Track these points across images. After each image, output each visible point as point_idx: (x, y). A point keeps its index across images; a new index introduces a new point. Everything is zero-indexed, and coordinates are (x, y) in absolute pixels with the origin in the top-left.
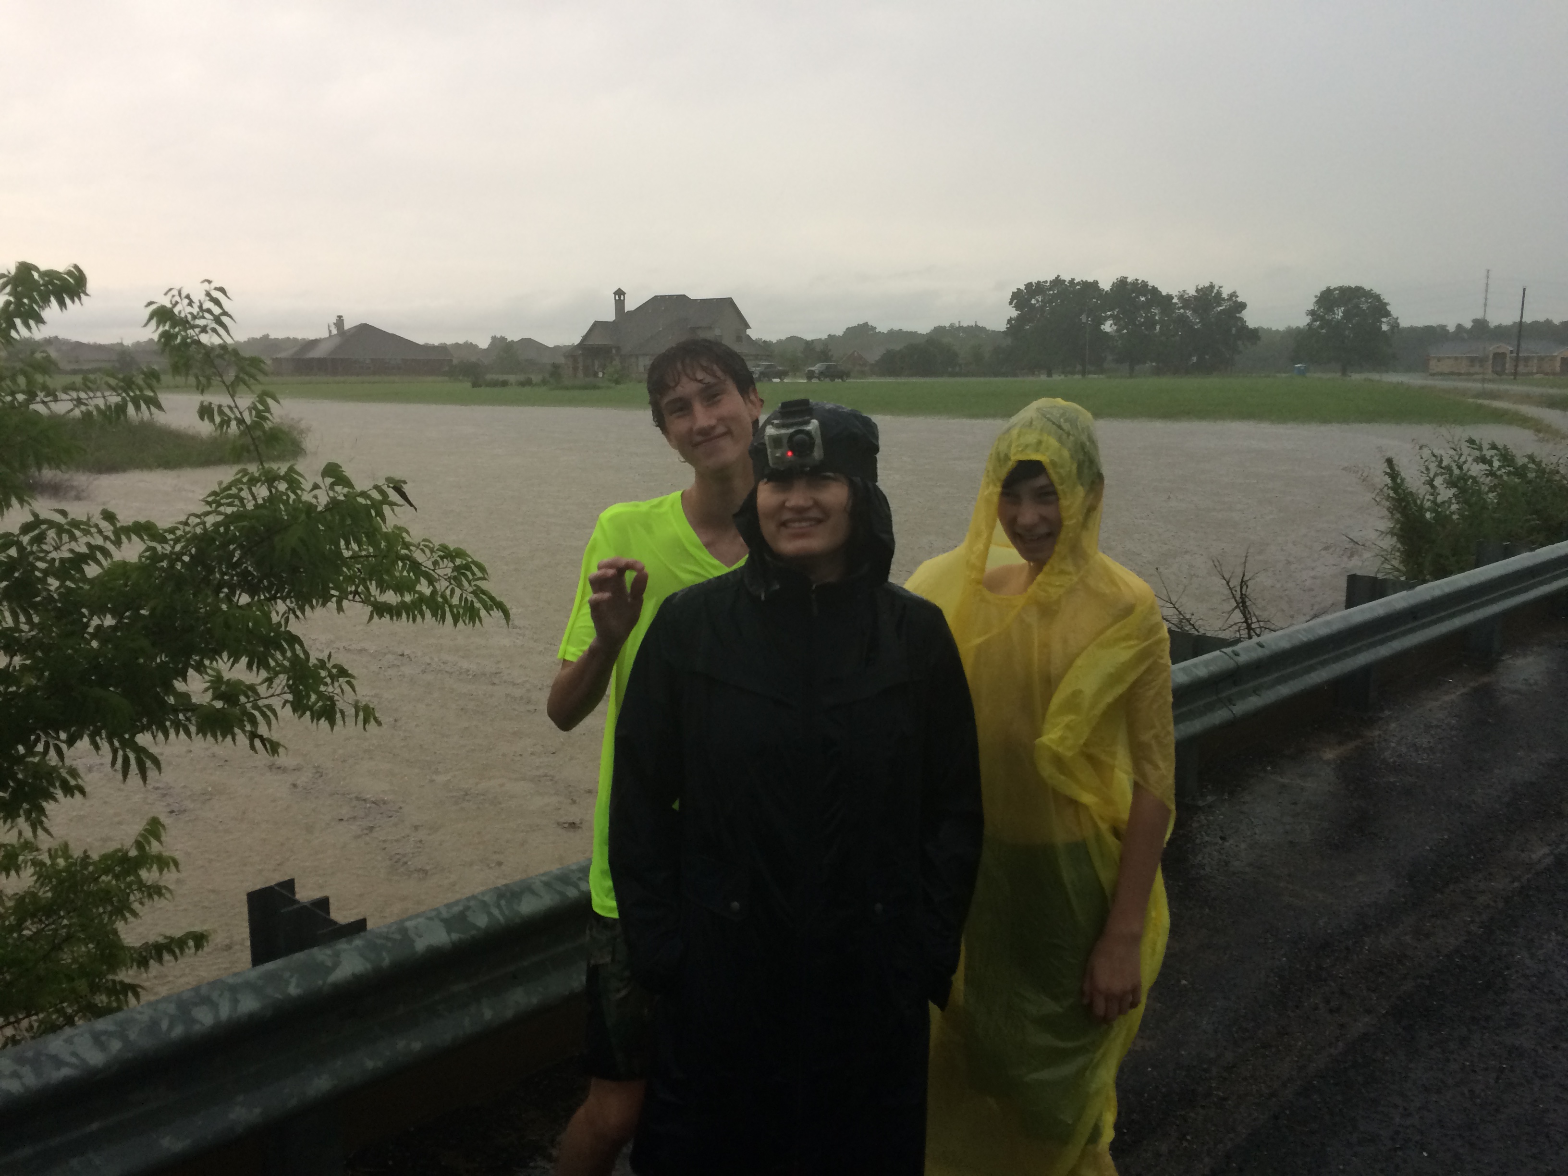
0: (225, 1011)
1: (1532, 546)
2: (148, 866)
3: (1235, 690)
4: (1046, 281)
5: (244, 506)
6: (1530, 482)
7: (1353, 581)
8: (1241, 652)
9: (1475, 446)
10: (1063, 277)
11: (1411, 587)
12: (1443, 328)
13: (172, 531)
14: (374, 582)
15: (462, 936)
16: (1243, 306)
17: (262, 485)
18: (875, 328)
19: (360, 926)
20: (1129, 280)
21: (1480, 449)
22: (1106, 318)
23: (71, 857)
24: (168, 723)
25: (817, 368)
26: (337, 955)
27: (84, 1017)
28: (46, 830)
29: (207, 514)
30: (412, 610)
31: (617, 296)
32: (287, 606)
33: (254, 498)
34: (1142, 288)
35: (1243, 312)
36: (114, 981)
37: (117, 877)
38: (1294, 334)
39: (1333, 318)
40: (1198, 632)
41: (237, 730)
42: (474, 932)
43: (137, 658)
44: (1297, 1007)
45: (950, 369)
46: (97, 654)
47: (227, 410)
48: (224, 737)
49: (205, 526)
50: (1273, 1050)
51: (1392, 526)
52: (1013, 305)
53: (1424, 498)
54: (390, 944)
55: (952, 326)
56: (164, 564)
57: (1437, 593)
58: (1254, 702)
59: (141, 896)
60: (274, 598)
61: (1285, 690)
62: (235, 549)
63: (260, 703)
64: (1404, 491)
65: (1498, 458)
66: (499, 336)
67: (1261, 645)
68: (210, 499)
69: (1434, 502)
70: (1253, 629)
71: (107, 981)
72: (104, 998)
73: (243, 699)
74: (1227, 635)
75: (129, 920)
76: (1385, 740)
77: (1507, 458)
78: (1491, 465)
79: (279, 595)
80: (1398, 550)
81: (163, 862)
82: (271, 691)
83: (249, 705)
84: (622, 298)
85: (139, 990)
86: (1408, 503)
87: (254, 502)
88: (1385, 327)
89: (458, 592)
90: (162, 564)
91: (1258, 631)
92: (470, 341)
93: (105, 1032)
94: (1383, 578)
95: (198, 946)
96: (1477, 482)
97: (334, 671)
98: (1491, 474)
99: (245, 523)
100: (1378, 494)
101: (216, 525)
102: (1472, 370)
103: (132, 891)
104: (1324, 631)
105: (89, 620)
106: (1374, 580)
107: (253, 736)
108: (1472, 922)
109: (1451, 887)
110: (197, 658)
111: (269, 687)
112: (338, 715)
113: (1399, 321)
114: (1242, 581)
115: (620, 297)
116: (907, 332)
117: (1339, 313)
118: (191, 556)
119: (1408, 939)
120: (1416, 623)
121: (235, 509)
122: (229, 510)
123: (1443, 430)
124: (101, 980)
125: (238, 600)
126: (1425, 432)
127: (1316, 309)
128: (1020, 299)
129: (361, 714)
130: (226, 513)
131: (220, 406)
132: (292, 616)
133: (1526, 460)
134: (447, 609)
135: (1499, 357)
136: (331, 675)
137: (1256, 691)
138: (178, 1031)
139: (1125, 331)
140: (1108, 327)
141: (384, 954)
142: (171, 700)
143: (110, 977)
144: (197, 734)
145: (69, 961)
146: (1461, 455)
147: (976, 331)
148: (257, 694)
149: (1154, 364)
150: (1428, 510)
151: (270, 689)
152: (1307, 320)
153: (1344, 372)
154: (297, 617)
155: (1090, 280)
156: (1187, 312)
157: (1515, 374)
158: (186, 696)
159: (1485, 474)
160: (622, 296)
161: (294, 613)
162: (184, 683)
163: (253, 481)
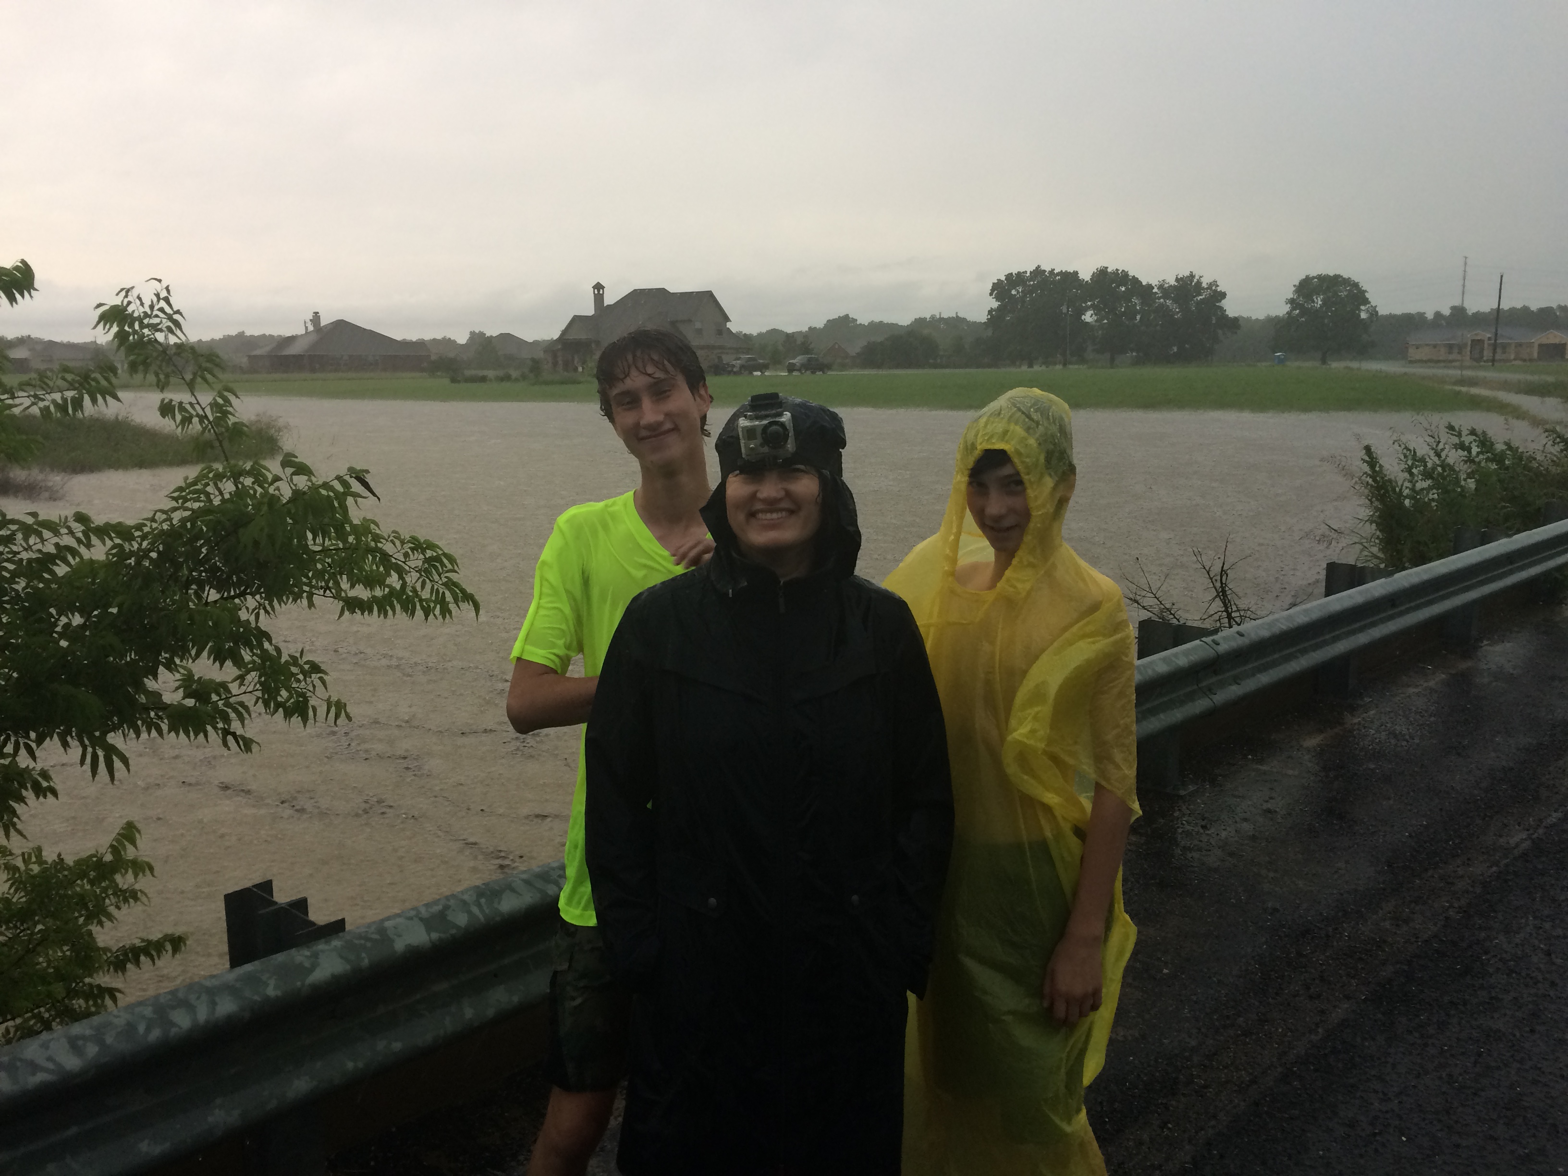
0: (202, 1014)
1: (1509, 533)
2: (123, 871)
3: (1214, 679)
4: (1026, 272)
5: (211, 501)
6: (1507, 468)
7: (1332, 568)
8: (1221, 641)
9: (1454, 433)
10: (1043, 268)
11: (1390, 574)
12: (1421, 315)
13: (139, 527)
14: (344, 577)
15: (443, 936)
16: (1223, 295)
17: (227, 481)
18: (856, 320)
19: (338, 926)
20: (1109, 270)
21: (1459, 435)
22: (1087, 309)
23: (46, 862)
24: (139, 722)
25: (798, 360)
26: (315, 955)
27: (61, 1023)
28: (20, 833)
29: (175, 509)
30: (383, 605)
31: (596, 290)
32: (257, 602)
33: (221, 494)
34: (1123, 278)
35: (1223, 301)
36: (90, 985)
37: (92, 882)
38: (1273, 322)
39: (1312, 306)
40: (1179, 622)
41: (209, 728)
42: (454, 931)
43: (108, 656)
44: (1277, 994)
45: (931, 361)
46: (65, 652)
47: (188, 407)
48: (196, 735)
49: (171, 523)
50: (1254, 1037)
51: (1371, 513)
52: (994, 296)
53: (1402, 485)
54: (369, 944)
55: (933, 317)
56: (132, 561)
57: (1415, 580)
58: (1234, 691)
59: (117, 900)
60: (243, 594)
61: (1265, 679)
62: (202, 546)
63: (232, 700)
64: (1383, 478)
65: (1476, 444)
66: (477, 331)
67: (1241, 634)
68: (176, 494)
69: (1413, 489)
70: (1233, 618)
71: (84, 985)
72: (81, 1002)
73: (214, 698)
74: (1208, 625)
75: (104, 924)
76: (1365, 727)
77: (1485, 443)
78: (1470, 452)
79: (248, 591)
80: (1378, 538)
81: (140, 867)
82: (243, 688)
83: (220, 703)
84: (601, 292)
85: (118, 995)
86: (1387, 491)
87: (220, 498)
88: (1363, 315)
89: (428, 585)
90: (129, 561)
91: (1238, 620)
92: (448, 336)
93: (83, 1038)
94: (1362, 565)
95: (176, 950)
96: (1454, 470)
97: (306, 667)
98: (1470, 460)
99: (211, 517)
100: (1356, 483)
101: (183, 521)
102: (1451, 357)
103: (108, 896)
104: (1302, 620)
105: (58, 619)
106: (1353, 568)
107: (226, 732)
108: (1451, 906)
109: (1430, 873)
110: (167, 655)
111: (241, 684)
112: (311, 713)
113: (1377, 309)
114: (1222, 570)
115: (599, 291)
116: (888, 323)
117: (1319, 302)
118: (159, 552)
119: (1387, 924)
120: (1396, 610)
121: (202, 504)
122: (196, 505)
123: (1421, 418)
124: (77, 984)
125: (207, 598)
126: (1403, 419)
127: (1295, 297)
128: (1000, 289)
129: (333, 709)
130: (193, 509)
131: (181, 403)
132: (262, 612)
133: (1505, 447)
134: (418, 604)
135: (1477, 343)
136: (303, 672)
137: (1236, 680)
138: (155, 1035)
139: (1106, 321)
140: (1088, 317)
141: (364, 955)
142: (143, 699)
143: (87, 980)
144: (169, 732)
145: (45, 965)
146: (1439, 442)
147: (957, 322)
148: (230, 692)
149: (1134, 354)
150: (1406, 497)
151: (242, 686)
152: (1287, 308)
153: (1324, 361)
154: (267, 612)
155: (1071, 270)
156: (1167, 301)
157: (1493, 361)
158: (158, 695)
159: (1463, 460)
160: (601, 290)
161: (265, 608)
162: (154, 681)
163: (219, 477)
